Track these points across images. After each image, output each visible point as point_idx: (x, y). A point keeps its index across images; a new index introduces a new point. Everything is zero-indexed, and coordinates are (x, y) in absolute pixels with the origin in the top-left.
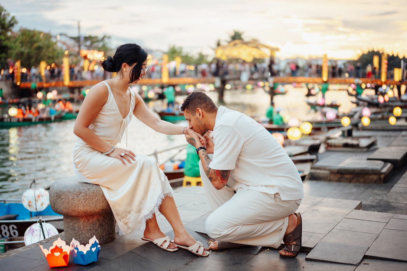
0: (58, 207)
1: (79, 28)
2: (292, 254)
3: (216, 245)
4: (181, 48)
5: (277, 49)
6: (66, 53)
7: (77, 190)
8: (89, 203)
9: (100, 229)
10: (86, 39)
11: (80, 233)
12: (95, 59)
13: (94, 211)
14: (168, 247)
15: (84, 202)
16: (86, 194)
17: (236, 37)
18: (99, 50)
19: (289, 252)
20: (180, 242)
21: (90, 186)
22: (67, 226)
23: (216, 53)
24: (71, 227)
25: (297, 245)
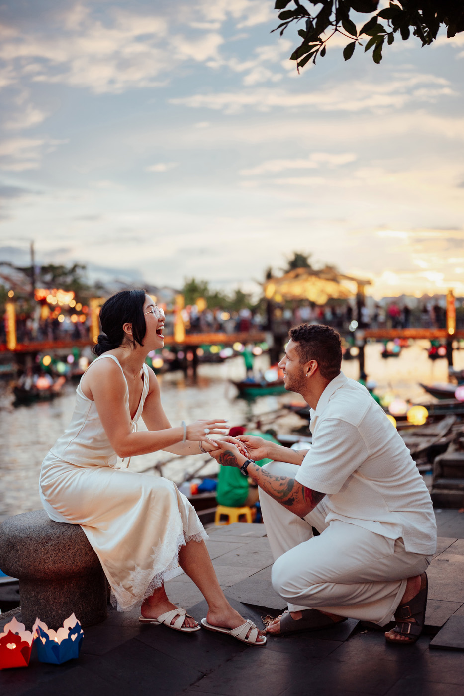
0: (11, 564)
1: (32, 252)
2: (407, 639)
3: (278, 625)
4: (206, 284)
5: (369, 283)
6: (11, 294)
7: (44, 534)
8: (63, 557)
9: (82, 602)
10: (45, 270)
11: (48, 608)
12: (61, 304)
13: (71, 570)
14: (183, 625)
15: (54, 555)
16: (57, 542)
17: (299, 263)
18: (67, 289)
19: (401, 634)
20: (217, 621)
21: (65, 527)
22: (25, 597)
23: (265, 290)
24: (33, 599)
25: (416, 624)
